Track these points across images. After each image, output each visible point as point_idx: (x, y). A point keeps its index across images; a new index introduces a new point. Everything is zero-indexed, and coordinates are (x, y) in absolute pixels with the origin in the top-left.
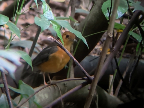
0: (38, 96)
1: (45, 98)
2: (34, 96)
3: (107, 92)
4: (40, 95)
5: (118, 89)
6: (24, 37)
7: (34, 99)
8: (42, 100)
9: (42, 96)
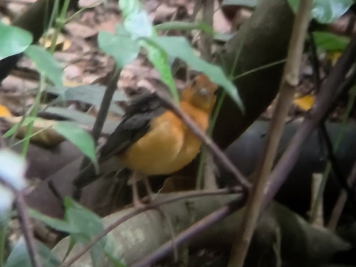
0: (118, 235)
1: (137, 240)
2: (104, 238)
3: (307, 218)
4: (123, 233)
5: (338, 209)
6: (92, 72)
7: (104, 244)
8: (130, 246)
9: (130, 234)
